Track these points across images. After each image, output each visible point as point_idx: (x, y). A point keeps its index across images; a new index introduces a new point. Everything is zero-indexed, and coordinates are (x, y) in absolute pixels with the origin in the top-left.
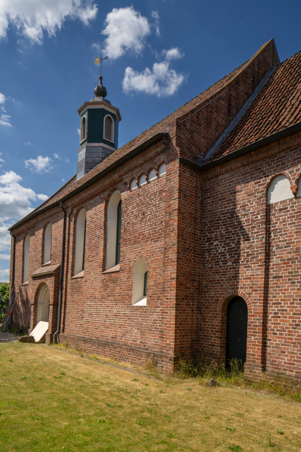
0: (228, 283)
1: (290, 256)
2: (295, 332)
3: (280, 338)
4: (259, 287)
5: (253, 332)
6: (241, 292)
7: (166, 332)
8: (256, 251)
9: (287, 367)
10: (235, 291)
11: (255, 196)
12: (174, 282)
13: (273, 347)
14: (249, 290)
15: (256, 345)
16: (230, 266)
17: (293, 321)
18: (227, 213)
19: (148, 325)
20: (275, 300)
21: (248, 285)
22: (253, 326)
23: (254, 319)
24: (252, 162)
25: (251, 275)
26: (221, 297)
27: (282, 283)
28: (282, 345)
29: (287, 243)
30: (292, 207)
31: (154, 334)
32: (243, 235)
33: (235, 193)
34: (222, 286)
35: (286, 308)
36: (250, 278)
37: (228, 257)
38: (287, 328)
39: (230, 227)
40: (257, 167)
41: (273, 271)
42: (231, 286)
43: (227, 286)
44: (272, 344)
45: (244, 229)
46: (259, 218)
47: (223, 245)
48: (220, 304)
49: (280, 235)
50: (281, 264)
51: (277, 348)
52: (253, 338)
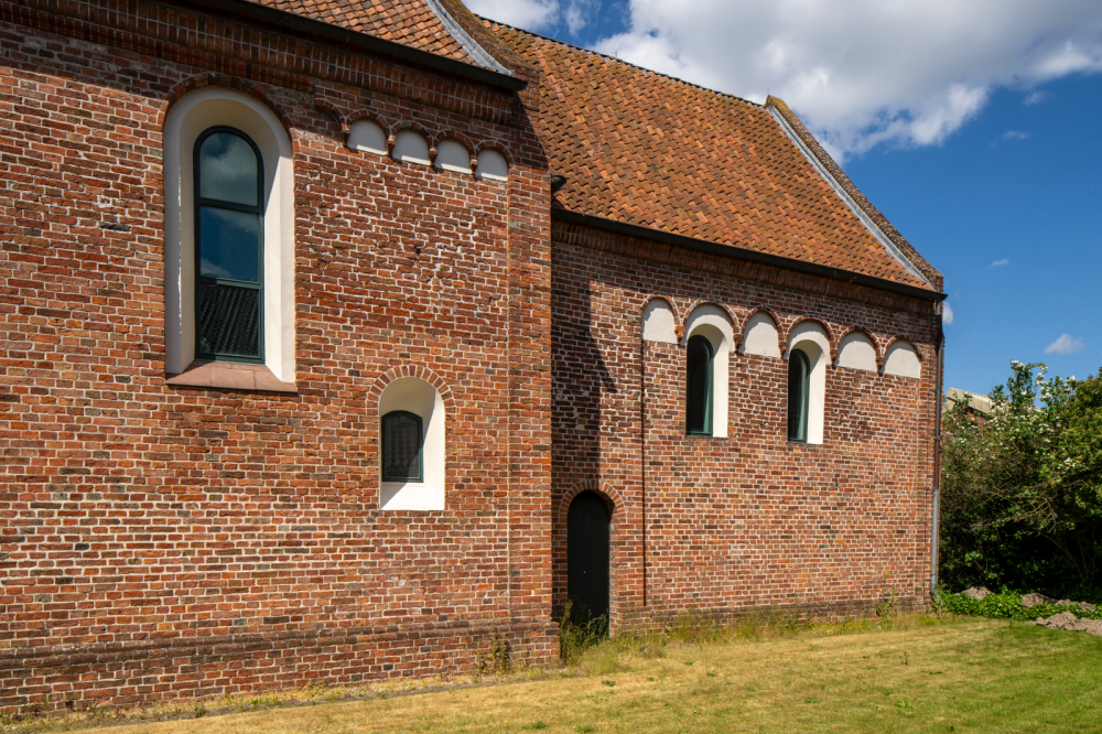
0: (579, 465)
1: (671, 433)
2: (683, 548)
3: (663, 559)
4: (634, 478)
5: (630, 554)
6: (603, 485)
8: (627, 414)
9: (674, 602)
10: (593, 482)
11: (625, 317)
12: (545, 456)
13: (655, 576)
14: (618, 482)
16: (581, 432)
17: (680, 532)
20: (655, 500)
21: (617, 472)
22: (629, 543)
25: (621, 456)
27: (662, 474)
28: (667, 569)
29: (667, 412)
30: (674, 357)
32: (603, 380)
34: (568, 470)
35: (669, 513)
36: (619, 461)
37: (576, 414)
38: (672, 543)
41: (650, 453)
42: (585, 470)
43: (578, 470)
44: (653, 570)
45: (606, 370)
46: (631, 357)
49: (658, 396)
50: (659, 443)
51: (660, 575)
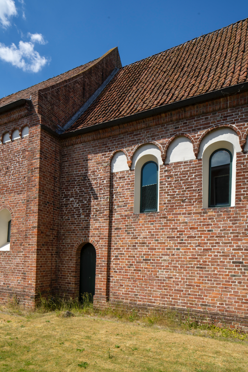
0: (81, 232)
1: (126, 213)
2: (129, 270)
3: (119, 275)
4: (104, 236)
5: (100, 271)
6: (91, 240)
7: (28, 274)
8: (102, 208)
9: (124, 296)
10: (86, 239)
11: (102, 165)
12: (36, 230)
13: (115, 282)
14: (97, 238)
15: (102, 281)
16: (83, 218)
17: (128, 262)
18: (81, 176)
19: (11, 268)
20: (116, 246)
21: (97, 234)
22: (100, 266)
23: (101, 261)
24: (100, 139)
25: (99, 227)
26: (75, 243)
27: (121, 234)
28: (121, 280)
29: (124, 204)
30: (128, 177)
31: (17, 275)
32: (93, 195)
33: (87, 160)
34: (77, 234)
35: (123, 252)
36: (98, 229)
37: (81, 211)
38: (124, 267)
39: (83, 187)
40: (104, 142)
41: (115, 224)
42: (83, 234)
43: (80, 234)
44: (114, 279)
45: (94, 190)
46: (105, 182)
47: (77, 202)
48: (75, 249)
49: (120, 197)
50: (120, 219)
51: (117, 282)
52: (100, 275)
